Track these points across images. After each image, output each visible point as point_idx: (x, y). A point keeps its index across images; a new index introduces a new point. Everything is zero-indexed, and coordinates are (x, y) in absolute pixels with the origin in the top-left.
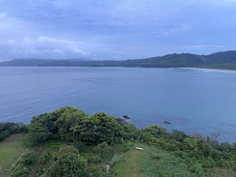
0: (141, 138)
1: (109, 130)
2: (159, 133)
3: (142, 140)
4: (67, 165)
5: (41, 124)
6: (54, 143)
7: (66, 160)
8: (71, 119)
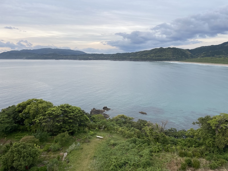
0: (105, 128)
1: (71, 121)
2: (125, 123)
3: (106, 129)
4: (19, 153)
5: (6, 116)
6: (20, 134)
7: (18, 149)
8: (35, 111)
